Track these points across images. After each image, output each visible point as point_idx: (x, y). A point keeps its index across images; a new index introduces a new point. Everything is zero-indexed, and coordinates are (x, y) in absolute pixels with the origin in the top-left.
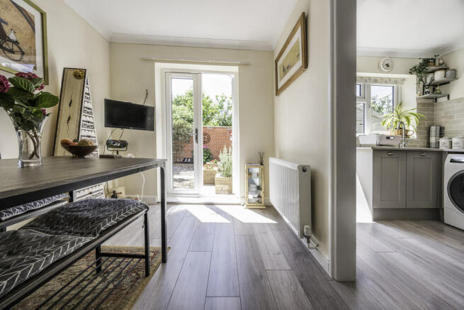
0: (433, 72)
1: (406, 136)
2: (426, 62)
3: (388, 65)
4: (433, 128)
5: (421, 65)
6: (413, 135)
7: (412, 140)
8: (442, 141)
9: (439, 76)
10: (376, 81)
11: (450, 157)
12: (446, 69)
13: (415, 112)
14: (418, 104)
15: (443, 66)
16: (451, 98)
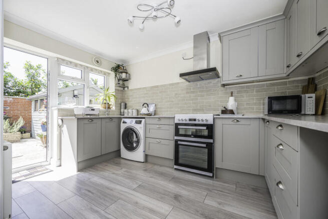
0: (122, 73)
1: (109, 108)
2: (118, 66)
3: (98, 62)
4: (122, 104)
5: (116, 67)
6: (113, 108)
7: (112, 111)
8: (126, 111)
9: (124, 76)
10: (92, 70)
11: (123, 120)
12: (126, 73)
13: (114, 94)
14: (115, 89)
15: (125, 71)
16: (129, 88)
